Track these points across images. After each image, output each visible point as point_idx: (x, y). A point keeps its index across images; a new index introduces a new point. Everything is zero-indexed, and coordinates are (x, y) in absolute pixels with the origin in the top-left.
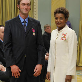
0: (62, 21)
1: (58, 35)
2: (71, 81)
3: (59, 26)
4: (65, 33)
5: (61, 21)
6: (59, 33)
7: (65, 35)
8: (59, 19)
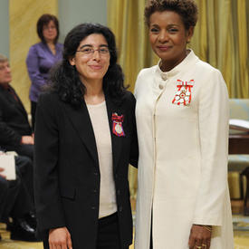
0: (174, 37)
1: (161, 87)
2: (208, 246)
3: (164, 54)
4: (186, 79)
5: (170, 39)
6: (164, 79)
7: (187, 86)
8: (163, 31)
